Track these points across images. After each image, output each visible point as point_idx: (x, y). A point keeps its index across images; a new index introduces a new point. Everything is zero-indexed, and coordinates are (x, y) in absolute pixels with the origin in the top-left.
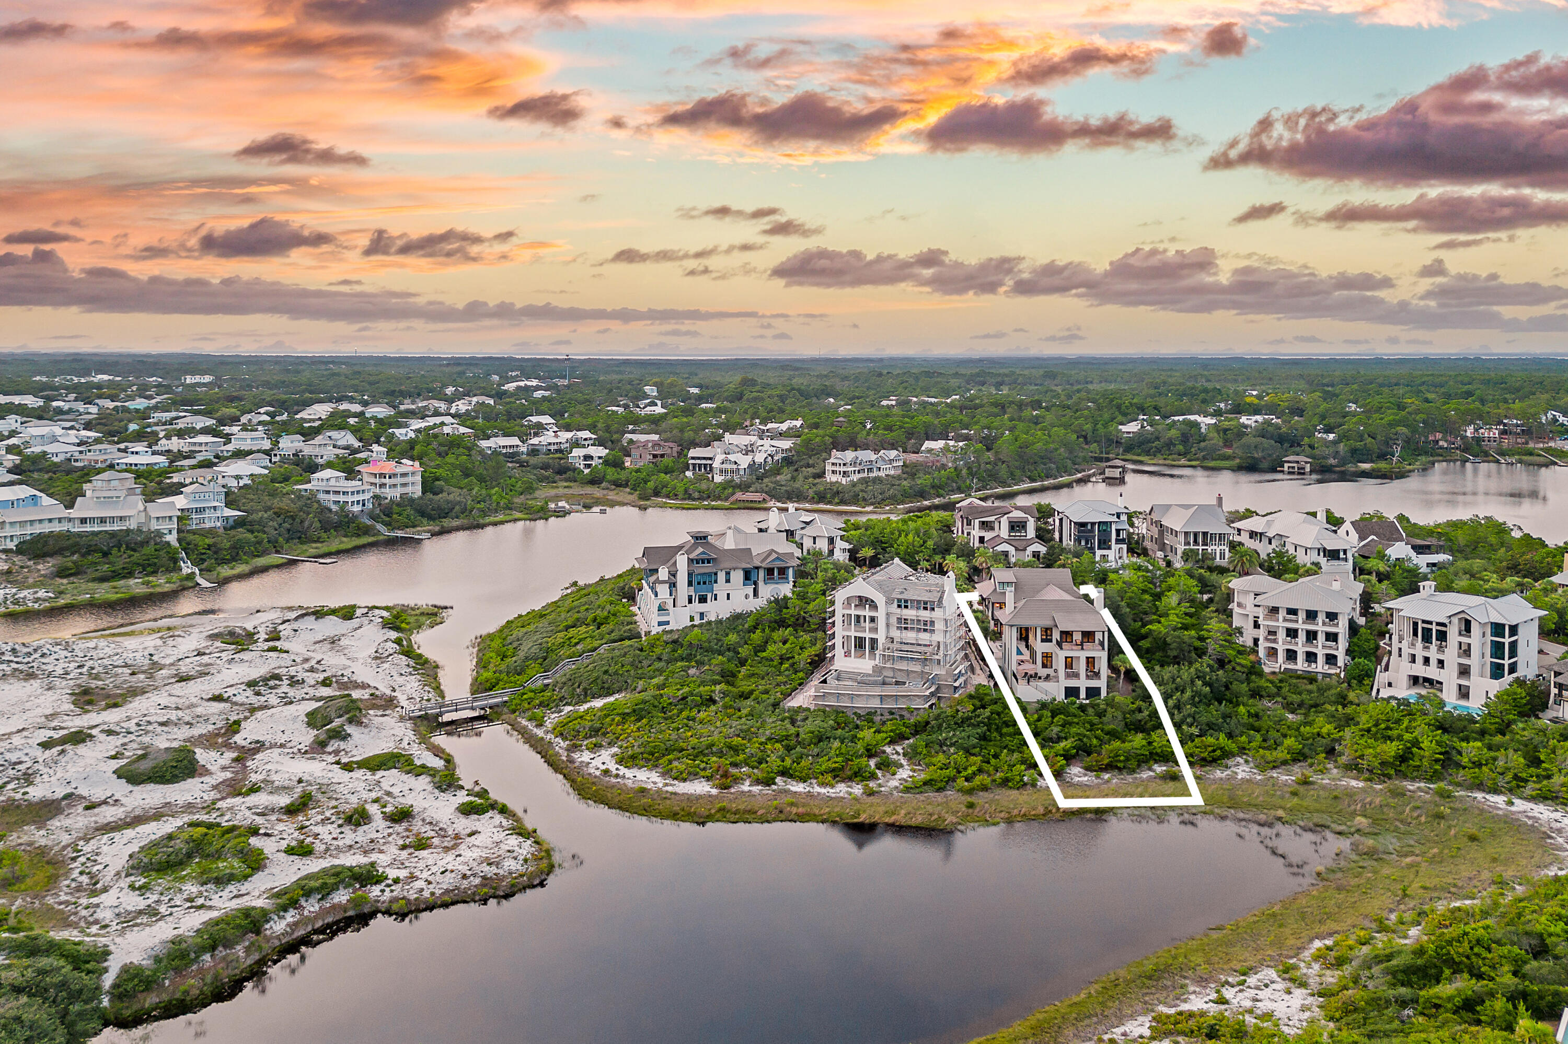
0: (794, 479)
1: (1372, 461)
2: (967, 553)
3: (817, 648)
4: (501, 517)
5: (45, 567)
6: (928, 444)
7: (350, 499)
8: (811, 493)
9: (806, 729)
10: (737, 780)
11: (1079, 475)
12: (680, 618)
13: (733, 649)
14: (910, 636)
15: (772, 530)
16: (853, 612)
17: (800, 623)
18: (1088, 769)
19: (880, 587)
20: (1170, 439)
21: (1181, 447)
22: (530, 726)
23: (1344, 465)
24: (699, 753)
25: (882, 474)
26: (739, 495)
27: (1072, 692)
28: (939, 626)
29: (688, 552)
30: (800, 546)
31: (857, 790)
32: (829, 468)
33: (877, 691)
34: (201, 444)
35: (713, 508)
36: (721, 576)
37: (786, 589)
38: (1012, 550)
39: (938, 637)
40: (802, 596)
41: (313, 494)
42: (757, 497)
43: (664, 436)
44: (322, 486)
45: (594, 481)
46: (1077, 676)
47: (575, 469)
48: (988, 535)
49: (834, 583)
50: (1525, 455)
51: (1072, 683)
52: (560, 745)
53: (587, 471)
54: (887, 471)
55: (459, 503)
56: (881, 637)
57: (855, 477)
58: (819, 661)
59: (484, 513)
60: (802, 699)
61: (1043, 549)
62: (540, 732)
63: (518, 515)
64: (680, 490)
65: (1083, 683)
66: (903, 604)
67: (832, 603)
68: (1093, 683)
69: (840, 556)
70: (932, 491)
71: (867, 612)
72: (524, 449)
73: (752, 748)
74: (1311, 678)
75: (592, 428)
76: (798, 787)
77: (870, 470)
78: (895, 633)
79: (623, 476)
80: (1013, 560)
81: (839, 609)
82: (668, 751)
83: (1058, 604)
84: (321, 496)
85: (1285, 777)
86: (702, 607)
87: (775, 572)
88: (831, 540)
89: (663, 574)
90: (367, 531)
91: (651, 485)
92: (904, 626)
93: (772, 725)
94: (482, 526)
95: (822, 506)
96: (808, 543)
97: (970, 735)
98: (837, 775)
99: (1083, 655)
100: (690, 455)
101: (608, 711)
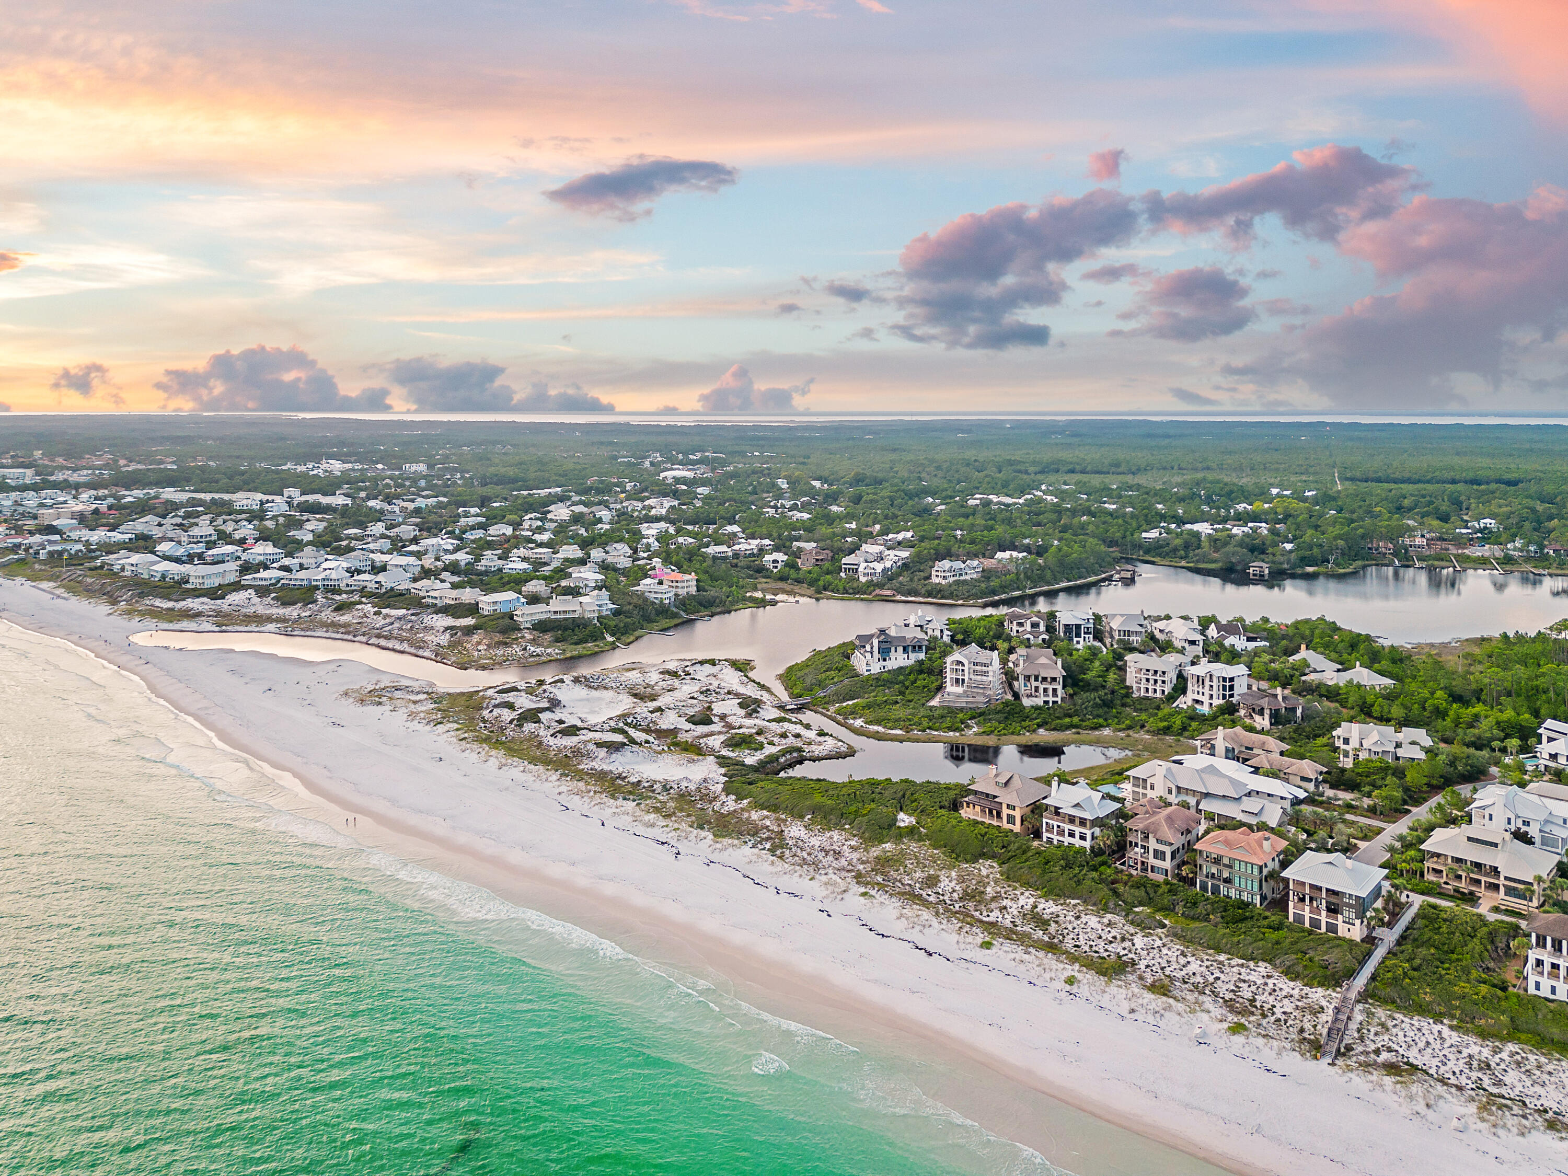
0: (911, 580)
1: (1317, 565)
2: (1009, 639)
3: (938, 683)
4: (741, 606)
5: (548, 637)
6: (1000, 555)
7: (664, 596)
8: (923, 591)
9: (936, 714)
10: (912, 730)
11: (1103, 576)
12: (876, 668)
13: (902, 682)
14: (979, 678)
15: (912, 626)
16: (955, 667)
17: (930, 672)
18: (1046, 730)
19: (966, 657)
20: (1176, 546)
21: (1182, 552)
22: (824, 711)
23: (1294, 569)
24: (896, 721)
25: (968, 577)
26: (878, 592)
27: (1046, 702)
28: (991, 674)
29: (878, 637)
30: (926, 633)
31: (957, 734)
32: (934, 573)
33: (965, 700)
34: (540, 553)
35: (862, 600)
36: (893, 649)
37: (922, 656)
38: (1032, 637)
39: (990, 678)
40: (930, 659)
41: (643, 593)
42: (889, 593)
43: (821, 544)
44: (647, 589)
45: (783, 578)
46: (1048, 696)
47: (768, 570)
48: (1021, 629)
49: (945, 654)
50: (1438, 560)
51: (1046, 699)
52: (840, 718)
53: (775, 570)
54: (971, 575)
55: (718, 597)
56: (966, 678)
57: (951, 580)
58: (940, 688)
59: (732, 603)
60: (934, 703)
61: (1047, 637)
62: (829, 713)
63: (751, 605)
64: (841, 588)
65: (1051, 699)
66: (975, 664)
67: (945, 663)
68: (1055, 699)
69: (946, 639)
70: (1001, 590)
71: (960, 667)
72: (730, 554)
73: (916, 719)
74: (1146, 698)
75: (769, 536)
76: (936, 733)
77: (961, 575)
78: (972, 677)
79: (801, 576)
80: (1032, 642)
81: (948, 665)
82: (884, 720)
83: (1044, 666)
84: (647, 594)
85: (1122, 734)
86: (884, 663)
87: (917, 648)
88: (942, 631)
89: (868, 648)
90: (675, 615)
91: (821, 583)
92: (976, 673)
93: (923, 712)
94: (729, 612)
95: (930, 600)
96: (930, 632)
97: (1001, 716)
98: (950, 729)
99: (1051, 687)
100: (844, 560)
101: (855, 705)
